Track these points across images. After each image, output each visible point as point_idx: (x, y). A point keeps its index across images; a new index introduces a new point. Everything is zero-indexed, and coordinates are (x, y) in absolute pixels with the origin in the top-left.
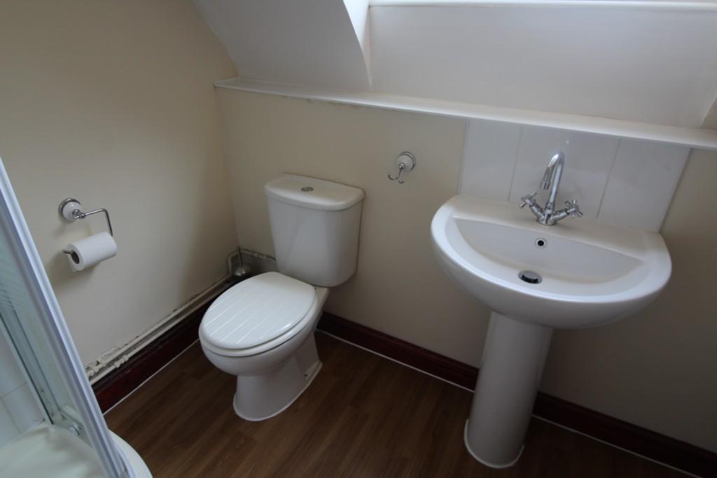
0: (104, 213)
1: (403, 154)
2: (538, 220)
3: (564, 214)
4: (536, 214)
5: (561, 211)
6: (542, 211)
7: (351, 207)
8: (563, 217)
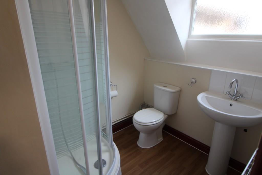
0: (116, 86)
1: (193, 78)
2: (231, 99)
3: (239, 97)
4: (230, 97)
5: (238, 97)
6: (232, 96)
7: (178, 92)
8: (239, 98)
